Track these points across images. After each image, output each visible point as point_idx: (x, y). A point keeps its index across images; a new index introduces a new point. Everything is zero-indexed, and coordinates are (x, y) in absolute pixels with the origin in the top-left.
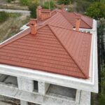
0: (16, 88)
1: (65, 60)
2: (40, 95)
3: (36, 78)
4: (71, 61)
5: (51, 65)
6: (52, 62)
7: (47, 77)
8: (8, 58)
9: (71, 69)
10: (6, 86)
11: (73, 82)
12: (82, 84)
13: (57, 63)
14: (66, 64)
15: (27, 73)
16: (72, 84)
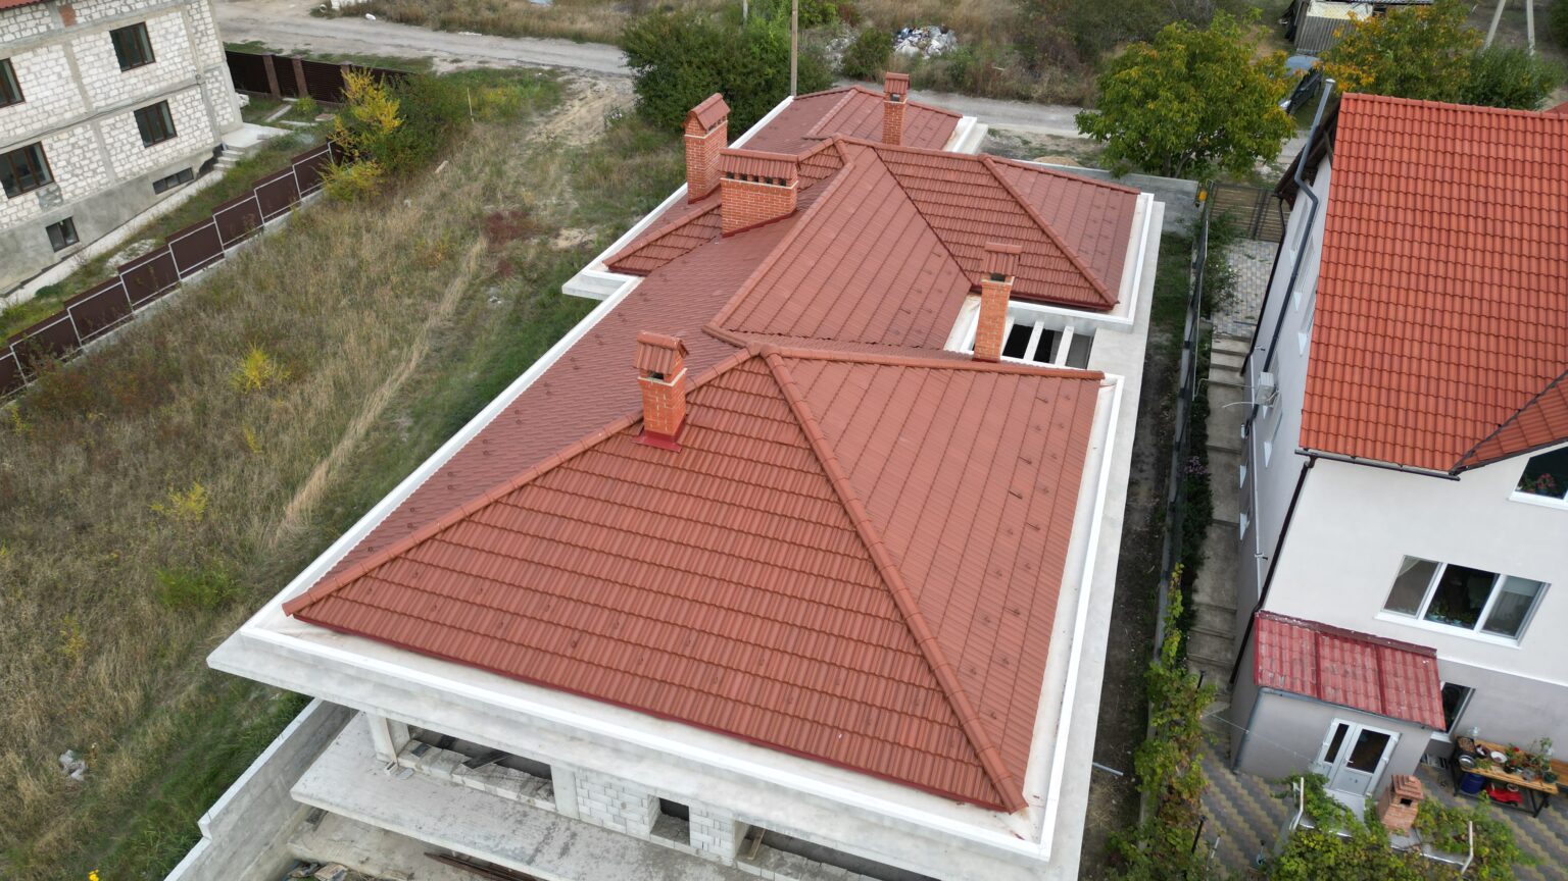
0: (542, 804)
1: (868, 659)
2: (699, 861)
3: (680, 789)
4: (909, 669)
5: (773, 696)
6: (782, 667)
7: (748, 782)
8: (486, 622)
9: (911, 732)
10: (475, 782)
11: (913, 831)
12: (969, 846)
13: (820, 678)
14: (880, 693)
15: (617, 748)
16: (906, 845)
